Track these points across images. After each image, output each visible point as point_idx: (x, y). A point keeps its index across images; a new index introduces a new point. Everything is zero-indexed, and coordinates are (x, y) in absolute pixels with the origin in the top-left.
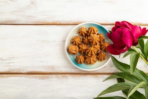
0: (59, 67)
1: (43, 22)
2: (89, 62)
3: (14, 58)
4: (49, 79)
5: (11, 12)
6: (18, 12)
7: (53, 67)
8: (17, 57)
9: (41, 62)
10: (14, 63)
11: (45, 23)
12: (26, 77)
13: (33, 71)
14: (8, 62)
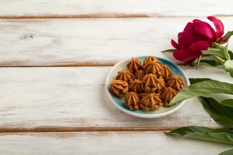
0: (95, 120)
1: (69, 62)
2: (148, 101)
3: (15, 107)
4: (76, 138)
5: (20, 51)
6: (30, 52)
7: (82, 120)
8: (21, 107)
9: (63, 112)
10: (15, 114)
11: (73, 64)
12: (32, 135)
13: (48, 125)
14: (4, 113)
